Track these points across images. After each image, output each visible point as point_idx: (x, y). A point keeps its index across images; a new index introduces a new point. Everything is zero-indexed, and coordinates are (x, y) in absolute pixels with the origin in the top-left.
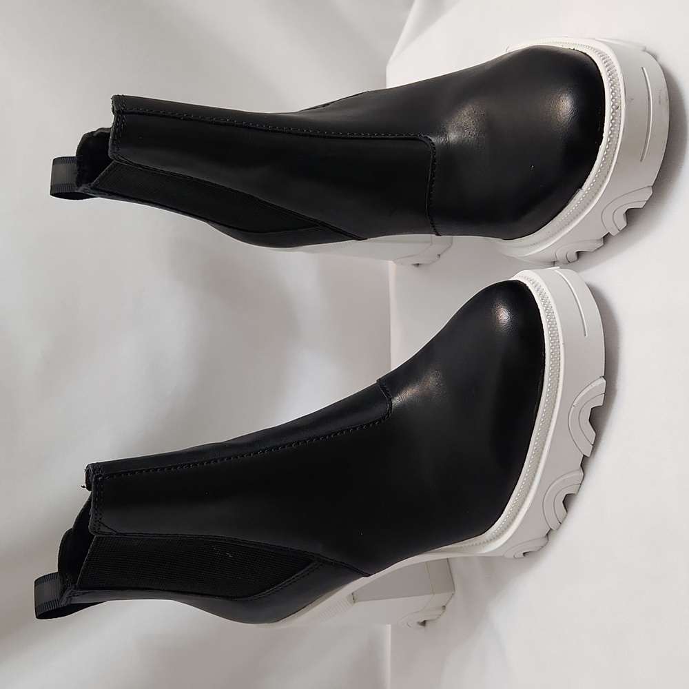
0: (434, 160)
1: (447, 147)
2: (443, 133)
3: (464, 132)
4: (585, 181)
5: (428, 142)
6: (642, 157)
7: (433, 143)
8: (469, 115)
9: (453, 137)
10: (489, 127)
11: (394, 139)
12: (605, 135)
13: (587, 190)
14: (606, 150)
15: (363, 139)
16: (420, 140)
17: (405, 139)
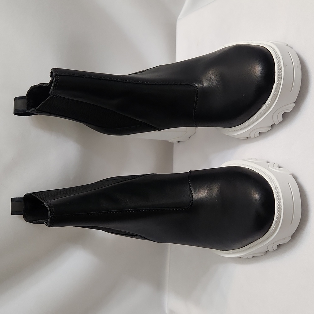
0: (197, 94)
1: (203, 88)
2: (201, 82)
3: (210, 81)
4: (266, 101)
5: (194, 86)
6: (291, 90)
7: (196, 86)
8: (212, 74)
9: (205, 84)
10: (222, 79)
11: (179, 85)
12: (276, 81)
13: (268, 105)
14: (276, 87)
15: (166, 85)
16: (191, 85)
17: (184, 85)
